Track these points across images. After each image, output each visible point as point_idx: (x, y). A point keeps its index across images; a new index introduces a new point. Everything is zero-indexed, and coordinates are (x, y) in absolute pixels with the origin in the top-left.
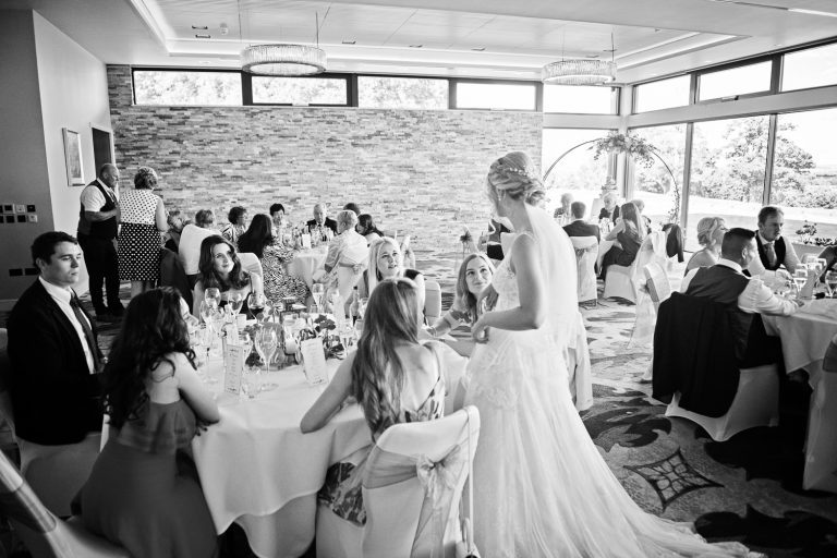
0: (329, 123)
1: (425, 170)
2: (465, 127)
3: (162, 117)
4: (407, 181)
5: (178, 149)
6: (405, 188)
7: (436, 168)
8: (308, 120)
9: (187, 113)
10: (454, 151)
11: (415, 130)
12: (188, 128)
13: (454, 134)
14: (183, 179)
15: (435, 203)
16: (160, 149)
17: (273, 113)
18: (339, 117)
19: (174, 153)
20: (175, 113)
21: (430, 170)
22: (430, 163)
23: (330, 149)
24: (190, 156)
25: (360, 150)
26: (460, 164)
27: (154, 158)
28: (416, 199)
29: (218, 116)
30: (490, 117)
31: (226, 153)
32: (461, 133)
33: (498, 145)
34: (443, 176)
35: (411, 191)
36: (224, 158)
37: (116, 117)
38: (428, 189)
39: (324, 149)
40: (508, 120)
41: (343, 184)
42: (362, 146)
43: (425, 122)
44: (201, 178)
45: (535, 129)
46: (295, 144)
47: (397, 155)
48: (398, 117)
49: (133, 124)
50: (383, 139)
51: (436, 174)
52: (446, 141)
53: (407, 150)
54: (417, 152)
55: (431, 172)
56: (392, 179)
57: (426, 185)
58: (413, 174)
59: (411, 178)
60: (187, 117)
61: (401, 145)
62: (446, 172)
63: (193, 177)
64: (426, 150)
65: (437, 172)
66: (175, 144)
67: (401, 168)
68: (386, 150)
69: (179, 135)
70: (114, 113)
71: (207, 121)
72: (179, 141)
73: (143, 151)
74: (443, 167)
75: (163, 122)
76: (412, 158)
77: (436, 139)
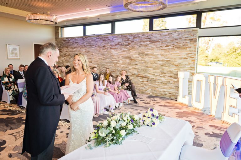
0: (103, 40)
1: (135, 59)
2: (154, 39)
3: (65, 41)
4: (128, 63)
5: (67, 50)
6: (128, 66)
7: (140, 58)
8: (98, 40)
9: (69, 39)
10: (148, 50)
11: (132, 42)
12: (69, 44)
13: (148, 43)
14: (68, 59)
15: (139, 73)
16: (64, 50)
17: (89, 38)
18: (107, 38)
19: (67, 51)
20: (67, 39)
21: (138, 59)
22: (138, 56)
23: (104, 50)
24: (69, 52)
25: (113, 50)
26: (151, 56)
28: (131, 71)
29: (76, 40)
30: (167, 33)
31: (77, 51)
32: (152, 42)
33: (170, 47)
34: (143, 61)
35: (130, 67)
37: (56, 41)
38: (136, 67)
39: (102, 50)
40: (176, 34)
41: (107, 63)
42: (113, 49)
43: (136, 38)
45: (192, 38)
46: (94, 48)
47: (125, 52)
48: (126, 37)
49: (59, 43)
50: (120, 46)
51: (140, 61)
52: (145, 46)
53: (129, 50)
54: (133, 51)
55: (138, 60)
56: (123, 62)
57: (136, 65)
58: (131, 60)
59: (130, 62)
60: (69, 41)
61: (127, 48)
62: (144, 60)
63: (70, 59)
64: (136, 50)
65: (141, 60)
66: (67, 49)
67: (126, 58)
68: (121, 50)
69: (68, 46)
70: (56, 40)
71: (73, 41)
72: (67, 48)
73: (61, 51)
74: (143, 57)
75: (65, 42)
76: (130, 54)
77: (140, 45)
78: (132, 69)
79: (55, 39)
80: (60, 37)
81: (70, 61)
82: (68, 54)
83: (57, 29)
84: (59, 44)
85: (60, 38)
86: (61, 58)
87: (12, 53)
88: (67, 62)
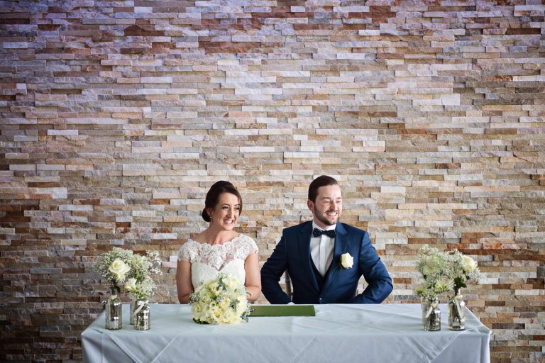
4: (375, 158)
6: (370, 181)
7: (475, 117)
21: (455, 122)
22: (454, 100)
34: (498, 142)
46: (26, 44)
47: (346, 77)
50: (296, 27)
51: (474, 136)
52: (511, 31)
53: (379, 59)
54: (411, 66)
55: (459, 131)
56: (325, 152)
57: (438, 172)
58: (397, 137)
59: (388, 149)
61: (359, 45)
62: (512, 131)
64: (441, 61)
65: (480, 131)
67: (357, 116)
68: (307, 62)
74: (500, 113)
76: (392, 87)
77: (474, 25)
78: (408, 200)
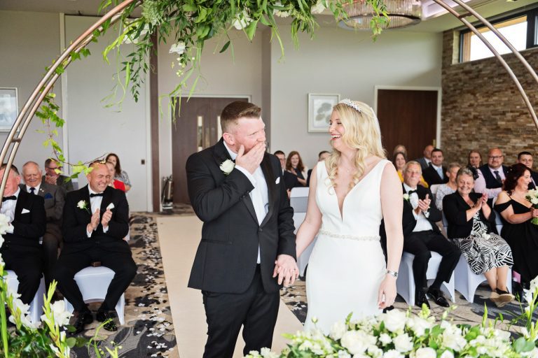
3: (467, 73)
5: (472, 102)
9: (481, 66)
12: (480, 81)
14: (474, 130)
16: (463, 103)
19: (471, 105)
20: (474, 68)
24: (479, 109)
27: (459, 111)
31: (502, 104)
36: (500, 108)
37: (444, 76)
44: (485, 130)
49: (452, 81)
60: (480, 71)
63: (479, 129)
66: (472, 97)
69: (475, 88)
70: (444, 73)
71: (493, 72)
72: (474, 94)
73: (455, 105)
75: (467, 77)
79: (440, 71)
80: (455, 61)
81: (479, 136)
82: (473, 113)
83: (449, 40)
84: (451, 85)
85: (454, 66)
86: (455, 127)
87: (319, 118)
88: (470, 141)
